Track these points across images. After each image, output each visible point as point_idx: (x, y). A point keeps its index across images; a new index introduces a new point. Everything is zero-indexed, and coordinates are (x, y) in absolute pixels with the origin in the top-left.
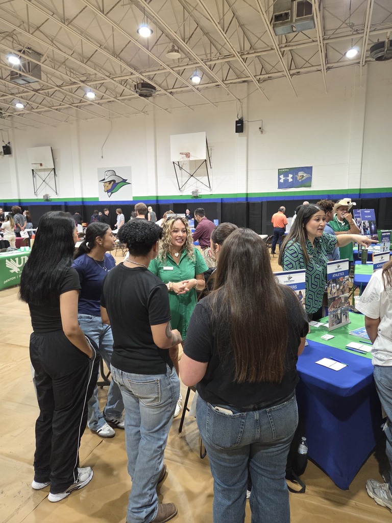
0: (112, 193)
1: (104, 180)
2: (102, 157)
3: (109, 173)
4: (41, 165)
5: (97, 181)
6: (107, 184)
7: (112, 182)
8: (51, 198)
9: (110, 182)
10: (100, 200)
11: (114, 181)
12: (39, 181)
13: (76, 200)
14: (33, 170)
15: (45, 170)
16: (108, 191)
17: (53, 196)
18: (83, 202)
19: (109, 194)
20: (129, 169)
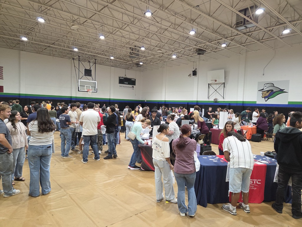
0: (269, 99)
1: (263, 89)
2: (263, 75)
3: (268, 85)
4: (216, 81)
5: (257, 90)
6: (265, 93)
7: (270, 91)
8: (219, 100)
9: (268, 91)
10: (257, 103)
11: (272, 90)
12: (212, 90)
13: (238, 103)
14: (209, 84)
15: (217, 84)
16: (265, 98)
17: (220, 99)
18: (243, 104)
19: (266, 99)
20: (287, 82)
